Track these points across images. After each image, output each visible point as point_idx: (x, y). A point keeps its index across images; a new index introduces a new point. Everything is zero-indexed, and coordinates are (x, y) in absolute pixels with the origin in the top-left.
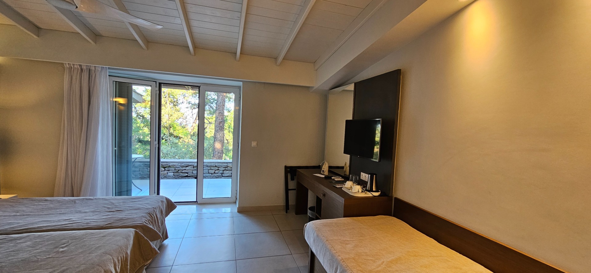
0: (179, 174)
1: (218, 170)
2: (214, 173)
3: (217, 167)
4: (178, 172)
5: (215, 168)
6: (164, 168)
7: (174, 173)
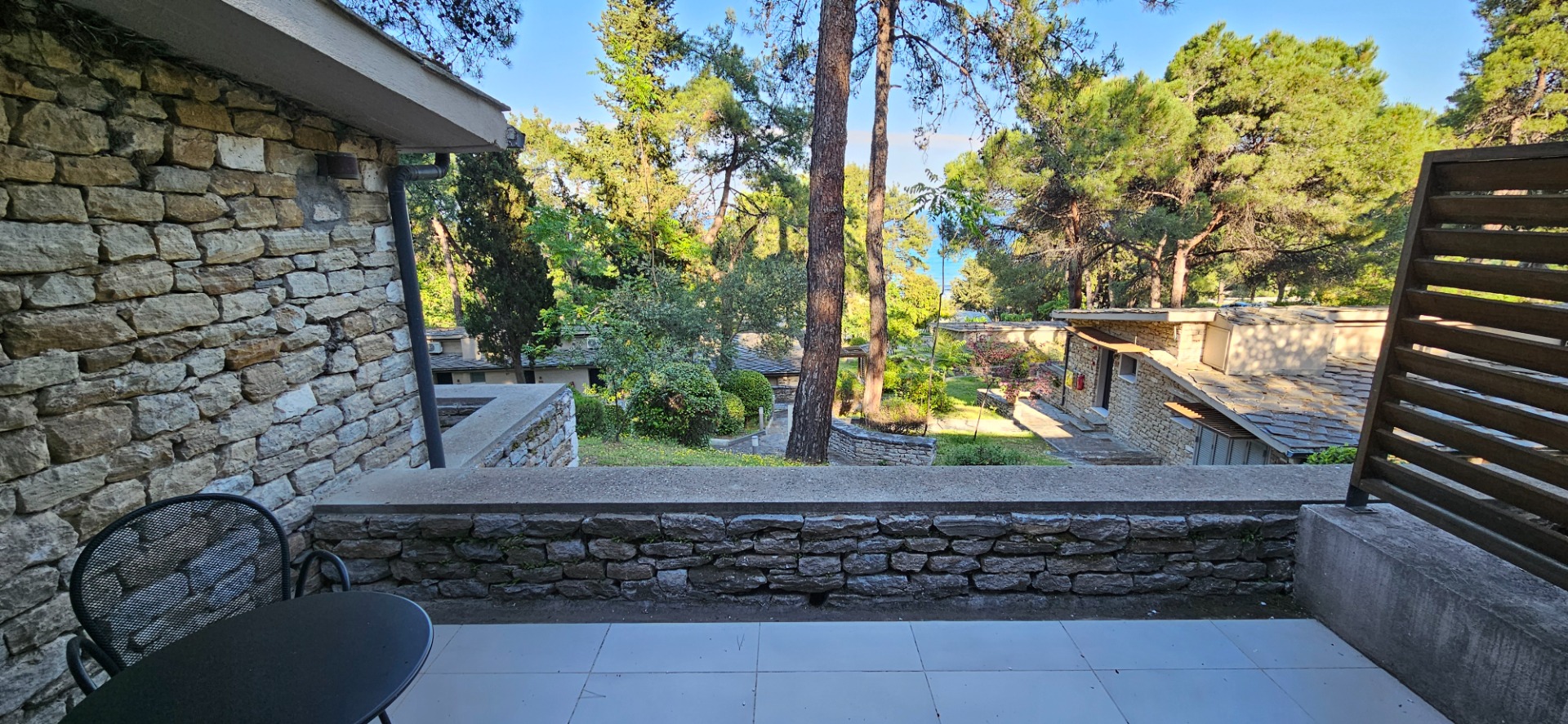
0: (720, 576)
1: (949, 551)
2: (926, 569)
3: (941, 536)
4: (711, 563)
5: (930, 540)
6: (637, 542)
7: (688, 569)
